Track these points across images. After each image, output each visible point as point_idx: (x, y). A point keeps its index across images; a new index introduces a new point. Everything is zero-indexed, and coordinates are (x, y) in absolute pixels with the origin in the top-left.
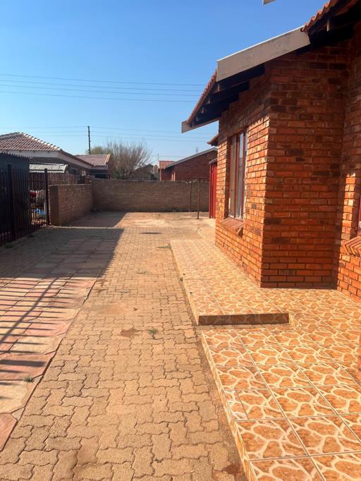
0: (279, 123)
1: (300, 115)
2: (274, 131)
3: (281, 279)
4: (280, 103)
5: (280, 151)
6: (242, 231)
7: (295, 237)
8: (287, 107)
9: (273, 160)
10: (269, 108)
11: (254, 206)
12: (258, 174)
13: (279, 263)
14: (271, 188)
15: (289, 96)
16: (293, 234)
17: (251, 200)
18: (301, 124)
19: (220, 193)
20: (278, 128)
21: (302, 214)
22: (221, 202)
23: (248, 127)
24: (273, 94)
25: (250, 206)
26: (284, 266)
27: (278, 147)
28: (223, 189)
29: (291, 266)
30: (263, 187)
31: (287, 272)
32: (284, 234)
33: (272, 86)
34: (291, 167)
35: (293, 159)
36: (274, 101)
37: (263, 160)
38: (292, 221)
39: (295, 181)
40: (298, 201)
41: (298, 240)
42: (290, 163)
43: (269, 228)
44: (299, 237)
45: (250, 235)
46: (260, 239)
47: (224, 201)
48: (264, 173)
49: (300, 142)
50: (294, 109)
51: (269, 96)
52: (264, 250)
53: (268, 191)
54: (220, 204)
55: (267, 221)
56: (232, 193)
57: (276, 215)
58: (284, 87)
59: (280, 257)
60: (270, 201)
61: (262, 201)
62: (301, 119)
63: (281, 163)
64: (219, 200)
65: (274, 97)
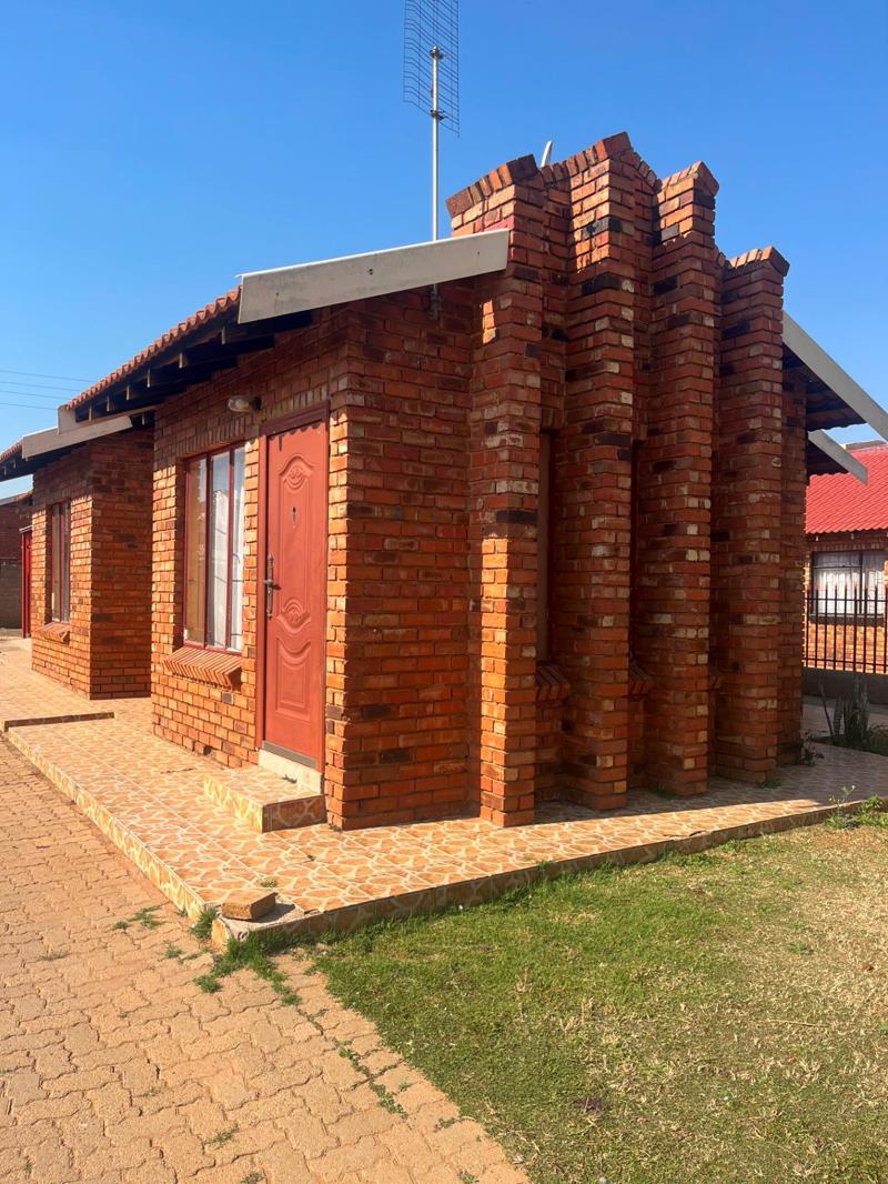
0: (104, 504)
1: (130, 497)
2: (99, 513)
3: (116, 688)
4: (104, 483)
5: (106, 536)
6: (68, 635)
7: (131, 637)
8: (113, 488)
9: (99, 545)
10: (91, 487)
11: (81, 602)
12: (84, 561)
13: (113, 668)
14: (98, 578)
15: (115, 476)
16: (129, 632)
17: (77, 593)
18: (131, 507)
19: (38, 586)
20: (103, 510)
21: (138, 609)
22: (40, 599)
23: (70, 499)
24: (95, 472)
25: (76, 601)
26: (120, 672)
27: (105, 531)
28: (41, 580)
29: (128, 672)
30: (89, 577)
31: (123, 680)
32: (118, 633)
33: (95, 464)
34: (121, 554)
35: (124, 545)
36: (96, 481)
37: (88, 545)
38: (127, 618)
39: (127, 570)
40: (132, 594)
41: (136, 640)
42: (122, 550)
43: (97, 625)
44: (136, 636)
45: (78, 638)
46: (88, 640)
47: (43, 597)
48: (89, 561)
49: (131, 527)
50: (121, 490)
51: (90, 474)
52: (92, 652)
53: (94, 582)
54: (38, 603)
55: (95, 618)
56: (56, 586)
57: (106, 610)
58: (108, 465)
59: (113, 660)
60: (98, 594)
61: (88, 593)
62: (130, 502)
63: (109, 550)
64: (36, 597)
65: (96, 476)
